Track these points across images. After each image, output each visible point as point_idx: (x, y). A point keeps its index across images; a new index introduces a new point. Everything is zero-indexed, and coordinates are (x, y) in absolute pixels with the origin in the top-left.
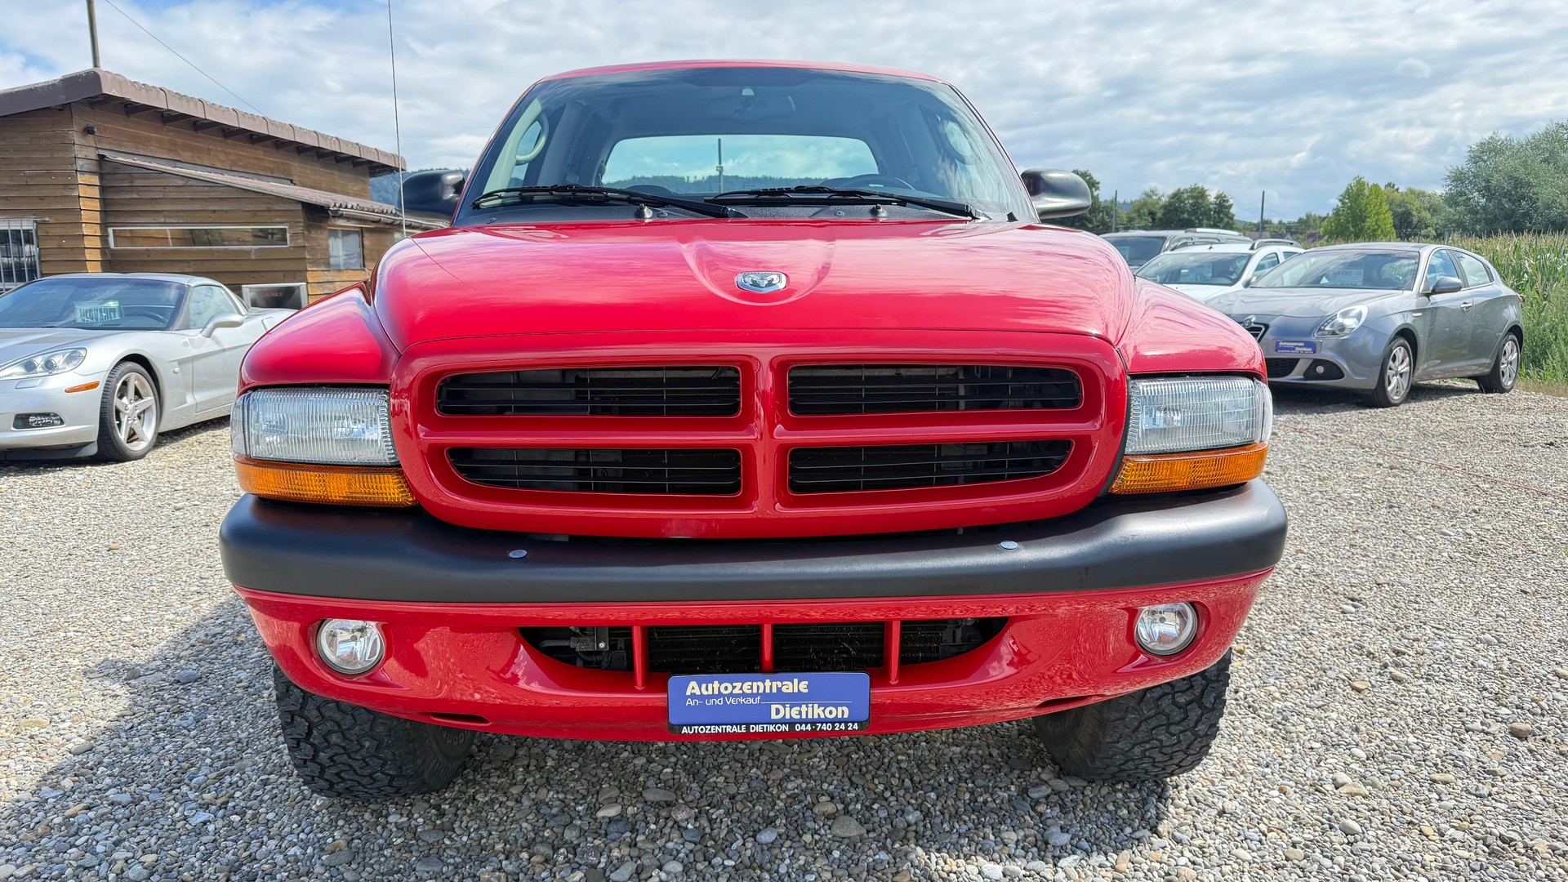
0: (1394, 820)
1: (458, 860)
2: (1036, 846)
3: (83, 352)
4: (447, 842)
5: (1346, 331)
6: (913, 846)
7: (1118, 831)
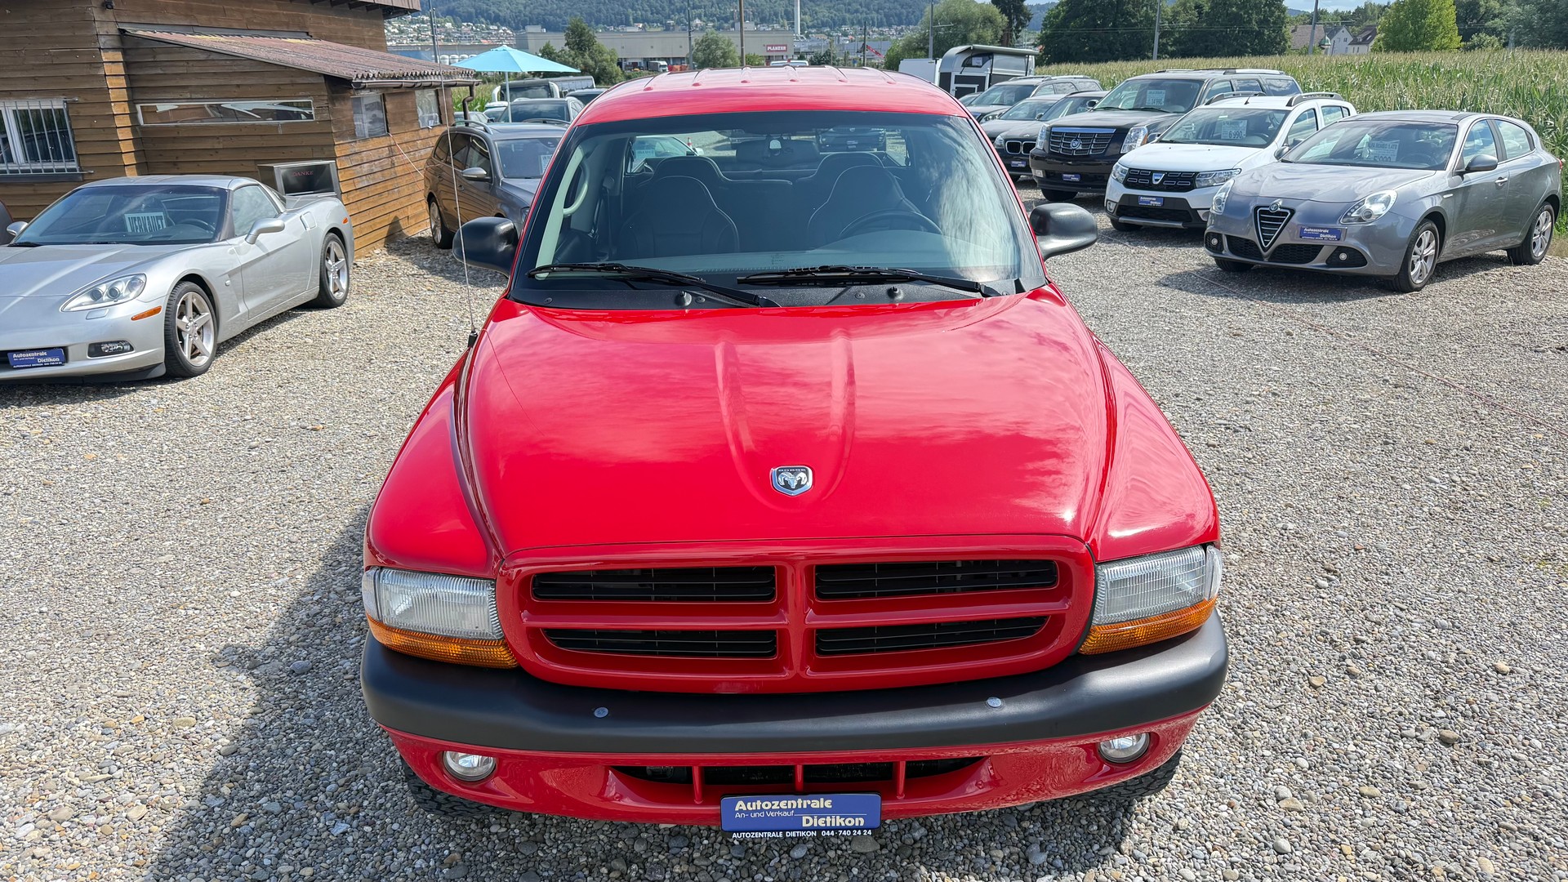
0: (1320, 837)
1: (551, 873)
2: (1018, 862)
3: (142, 278)
4: (541, 854)
5: (1373, 218)
6: (918, 864)
7: (1088, 847)
